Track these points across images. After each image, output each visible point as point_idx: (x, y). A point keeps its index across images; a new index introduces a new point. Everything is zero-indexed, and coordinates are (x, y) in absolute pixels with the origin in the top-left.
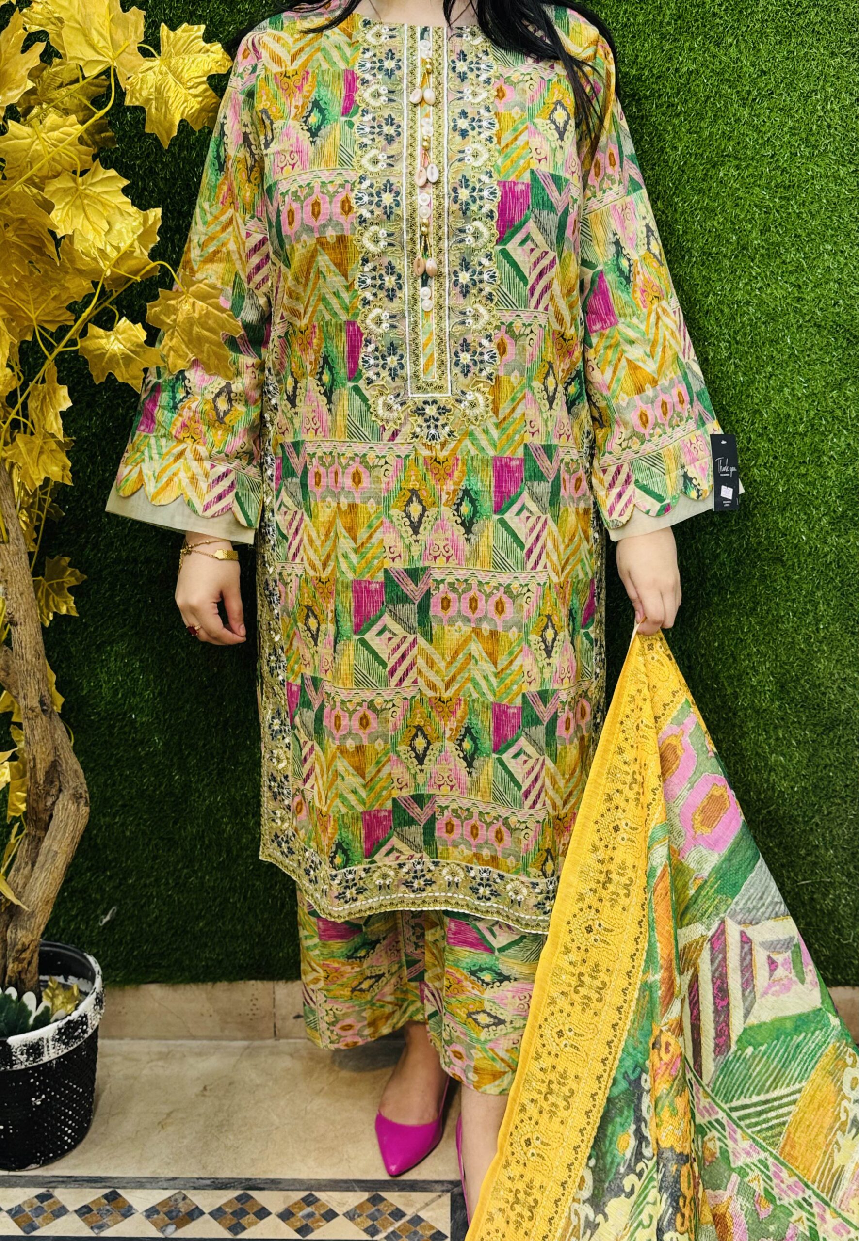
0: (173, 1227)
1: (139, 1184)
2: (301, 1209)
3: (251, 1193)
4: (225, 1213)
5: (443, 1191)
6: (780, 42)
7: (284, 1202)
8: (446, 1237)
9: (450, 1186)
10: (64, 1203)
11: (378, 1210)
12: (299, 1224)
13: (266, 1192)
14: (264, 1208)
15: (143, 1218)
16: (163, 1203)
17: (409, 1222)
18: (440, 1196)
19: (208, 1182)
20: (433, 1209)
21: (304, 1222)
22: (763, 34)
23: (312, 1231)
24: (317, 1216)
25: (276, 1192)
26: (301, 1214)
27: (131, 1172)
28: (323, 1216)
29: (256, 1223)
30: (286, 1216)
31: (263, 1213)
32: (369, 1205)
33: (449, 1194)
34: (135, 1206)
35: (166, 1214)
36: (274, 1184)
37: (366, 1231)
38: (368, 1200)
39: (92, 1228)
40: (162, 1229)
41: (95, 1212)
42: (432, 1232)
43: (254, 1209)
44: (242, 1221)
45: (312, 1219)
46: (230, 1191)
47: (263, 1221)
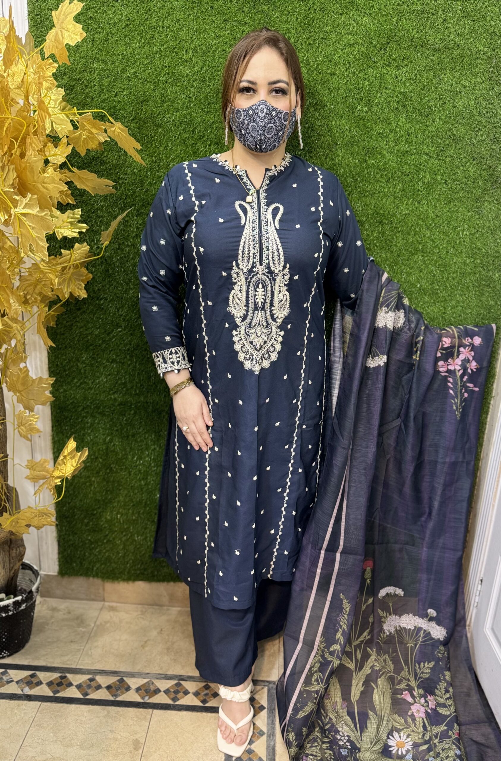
0: (147, 698)
1: (132, 675)
2: (203, 691)
4: (170, 691)
5: (264, 686)
6: (446, 204)
7: (195, 688)
8: (264, 708)
9: (267, 683)
10: (100, 683)
12: (202, 698)
13: (188, 682)
14: (187, 690)
15: (134, 692)
16: (142, 686)
18: (263, 689)
19: (163, 676)
21: (204, 697)
22: (438, 200)
23: (208, 702)
26: (203, 693)
27: (129, 669)
28: (212, 695)
30: (196, 694)
31: (186, 693)
33: (267, 687)
34: (131, 686)
35: (144, 691)
39: (112, 696)
40: (143, 698)
41: (114, 688)
42: (259, 705)
43: (183, 690)
44: (177, 696)
45: (208, 696)
46: (172, 681)
47: (186, 696)
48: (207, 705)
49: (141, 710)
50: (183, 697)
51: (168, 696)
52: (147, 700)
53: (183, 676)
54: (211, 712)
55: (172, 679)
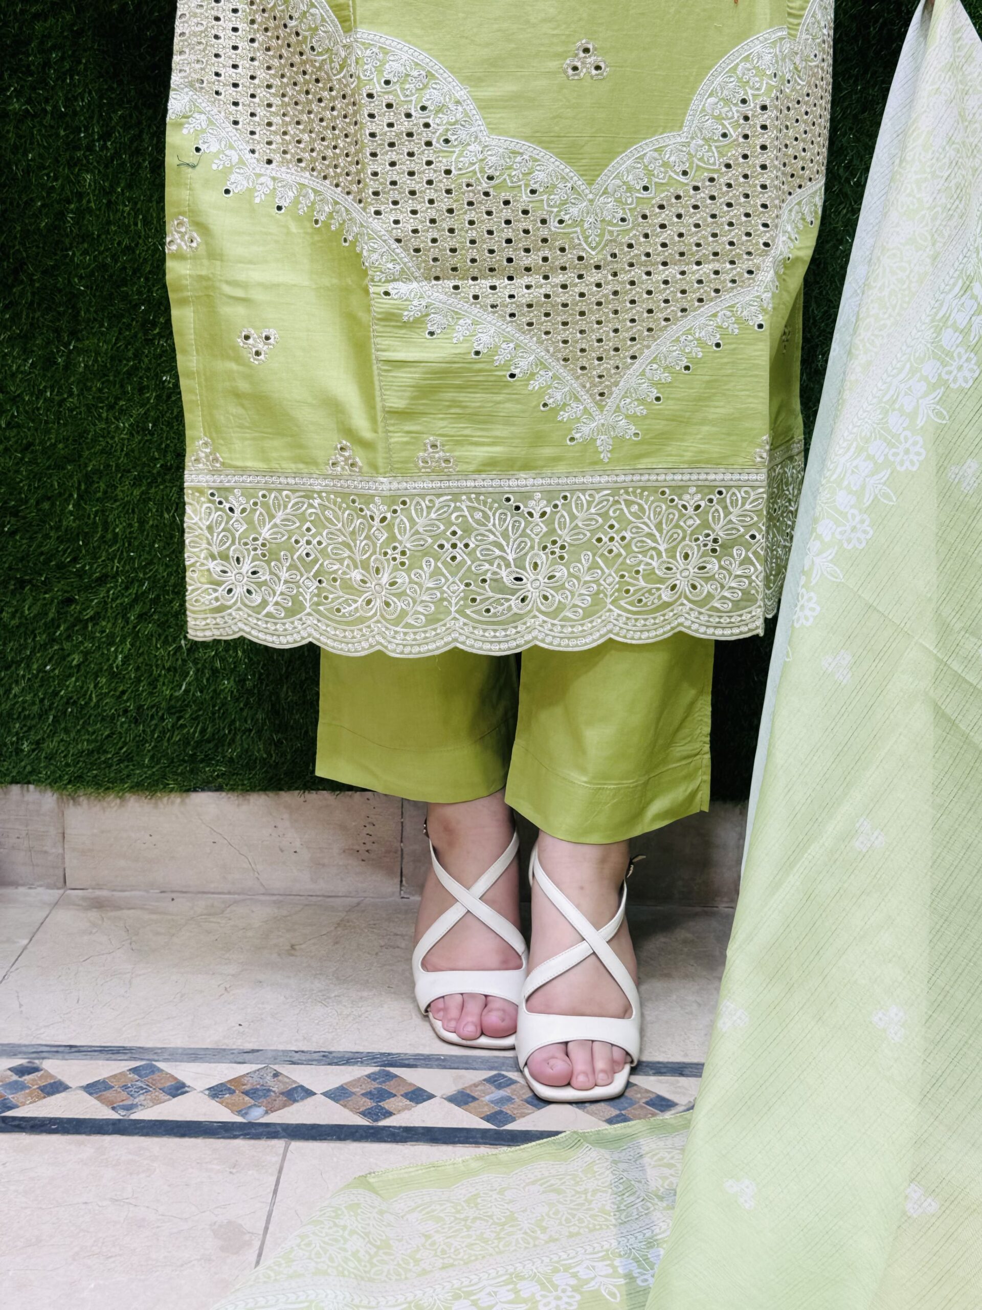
0: (258, 1111)
1: (194, 1056)
2: (487, 1093)
4: (354, 1093)
7: (455, 1083)
10: (60, 1077)
12: (487, 1111)
13: (420, 1070)
14: (420, 1090)
15: (206, 1098)
16: (237, 1081)
19: (316, 1056)
21: (497, 1108)
23: (512, 1120)
25: (438, 1070)
26: (488, 1098)
27: (178, 1040)
28: (526, 1102)
29: (410, 1107)
30: (462, 1099)
31: (418, 1096)
34: (188, 1083)
35: (246, 1093)
39: (113, 1108)
40: (239, 1113)
41: (117, 1089)
43: (404, 1090)
45: (510, 1105)
46: (355, 1068)
47: (420, 1106)
48: (512, 1126)
49: (239, 1143)
50: (407, 1108)
51: (345, 1106)
52: (258, 1115)
53: (400, 1054)
55: (356, 1063)
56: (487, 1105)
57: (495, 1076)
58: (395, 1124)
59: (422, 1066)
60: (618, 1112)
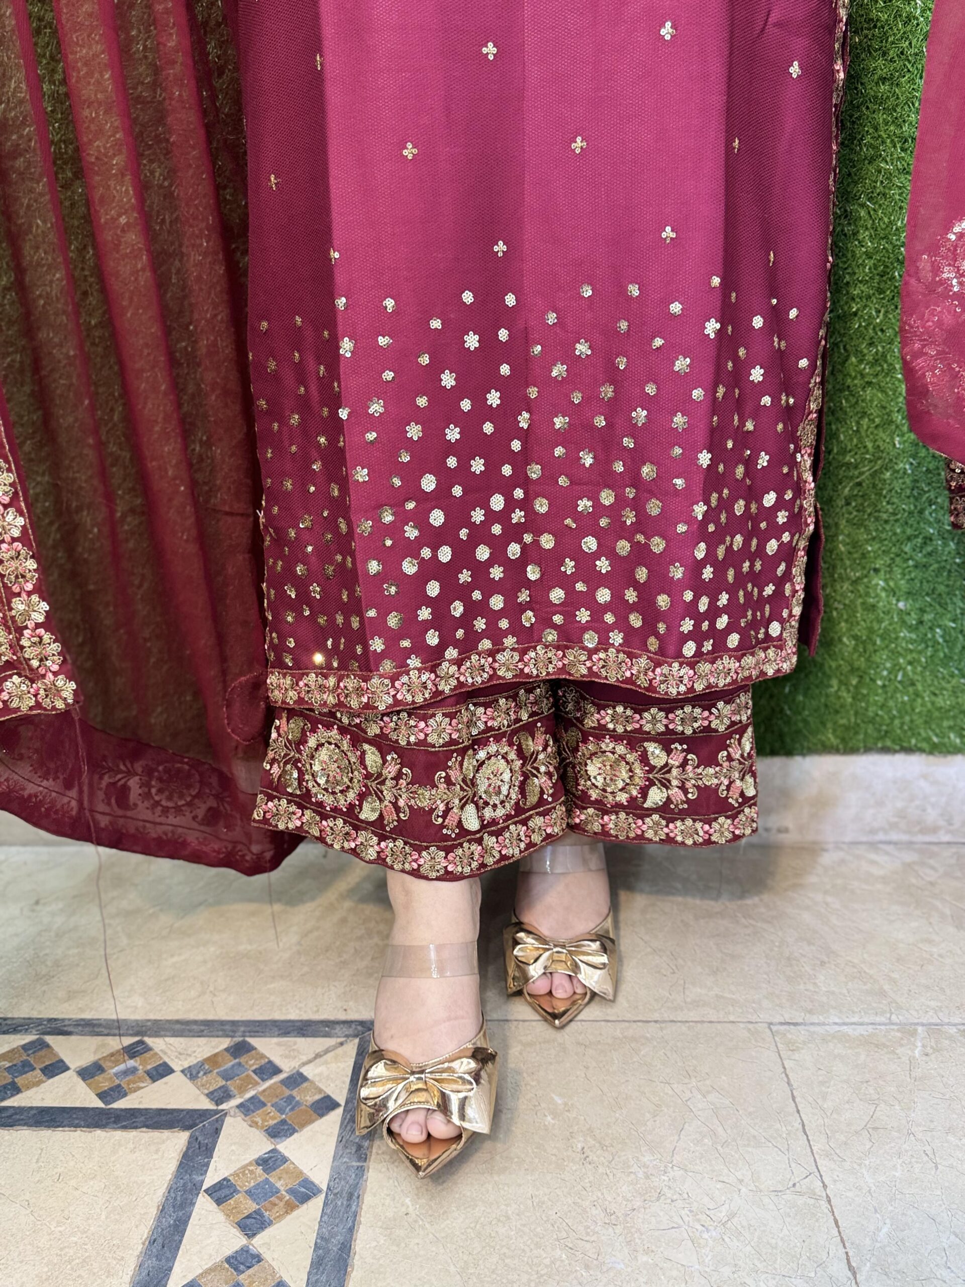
2: (117, 1063)
3: (49, 1039)
5: (347, 1036)
7: (95, 1053)
8: (336, 1105)
9: (359, 1028)
11: (239, 1064)
12: (105, 1086)
13: (73, 1038)
14: (62, 1061)
17: (283, 1082)
18: (342, 1044)
20: (326, 1063)
21: (117, 1082)
23: (125, 1095)
24: (140, 1071)
25: (88, 1038)
26: (115, 1070)
28: (148, 1073)
29: (42, 1082)
30: (91, 1072)
32: (228, 1056)
33: (357, 1041)
36: (91, 1027)
37: (210, 1095)
38: (227, 1050)
42: (317, 1097)
43: (45, 1063)
44: (16, 1080)
45: (131, 1077)
46: (18, 1036)
47: (51, 1080)
48: (121, 1104)
50: (38, 1083)
53: (63, 1020)
54: (125, 1128)
55: (21, 1031)
56: (111, 1078)
57: (133, 1044)
58: (16, 1104)
59: (77, 1034)
60: (224, 1083)
